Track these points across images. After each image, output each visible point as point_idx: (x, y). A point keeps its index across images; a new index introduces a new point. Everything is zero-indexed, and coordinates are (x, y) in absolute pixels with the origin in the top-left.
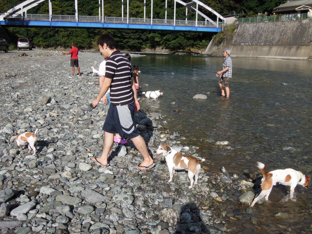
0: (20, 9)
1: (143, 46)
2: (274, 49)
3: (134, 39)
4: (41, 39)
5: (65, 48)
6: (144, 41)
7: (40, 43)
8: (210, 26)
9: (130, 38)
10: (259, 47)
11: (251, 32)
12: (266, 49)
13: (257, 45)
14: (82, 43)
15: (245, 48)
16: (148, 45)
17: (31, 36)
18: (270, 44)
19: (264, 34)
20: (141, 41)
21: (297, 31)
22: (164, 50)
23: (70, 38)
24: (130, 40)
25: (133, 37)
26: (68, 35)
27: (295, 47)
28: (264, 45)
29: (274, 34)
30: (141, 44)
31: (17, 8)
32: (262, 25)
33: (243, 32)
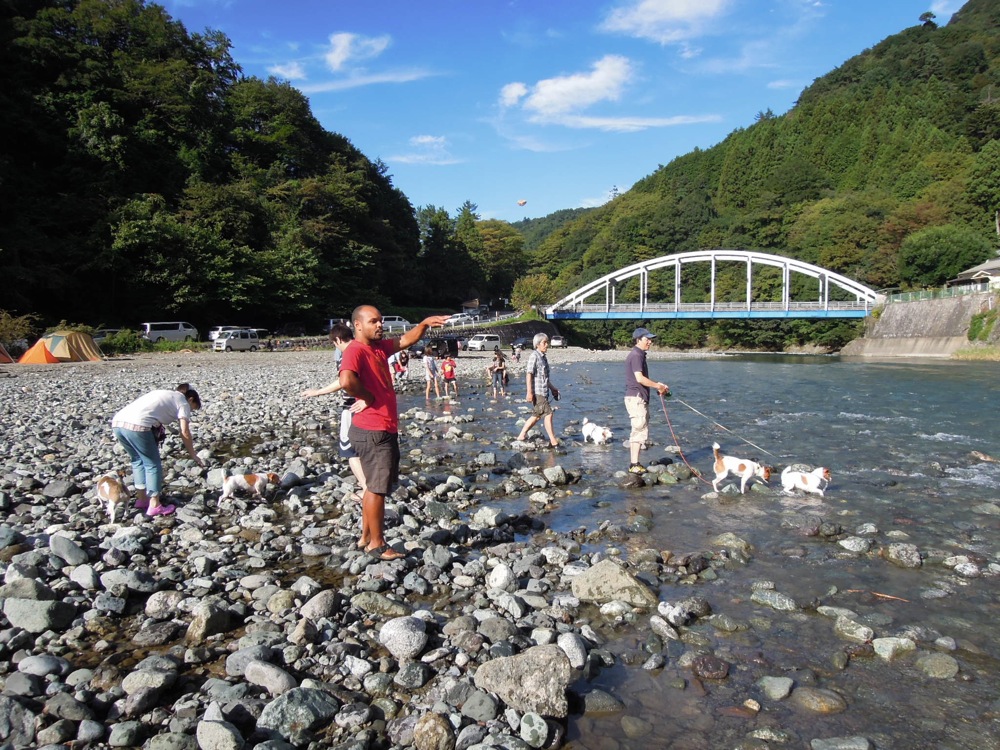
0: (572, 300)
1: (786, 342)
2: (921, 342)
3: (767, 330)
4: (624, 332)
5: (661, 347)
6: (786, 333)
7: (623, 339)
8: (853, 308)
9: (760, 328)
10: (903, 340)
11: (898, 318)
12: (911, 342)
13: (902, 336)
14: (688, 339)
15: (886, 342)
16: (793, 340)
17: (611, 328)
18: (918, 334)
19: (914, 320)
20: (781, 333)
21: (953, 314)
22: (818, 347)
23: (670, 330)
24: (760, 332)
25: (766, 327)
26: (666, 326)
27: (945, 338)
28: (911, 337)
29: (926, 319)
30: (782, 337)
31: (568, 298)
32: (914, 305)
33: (890, 317)
